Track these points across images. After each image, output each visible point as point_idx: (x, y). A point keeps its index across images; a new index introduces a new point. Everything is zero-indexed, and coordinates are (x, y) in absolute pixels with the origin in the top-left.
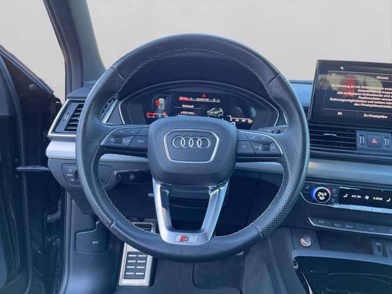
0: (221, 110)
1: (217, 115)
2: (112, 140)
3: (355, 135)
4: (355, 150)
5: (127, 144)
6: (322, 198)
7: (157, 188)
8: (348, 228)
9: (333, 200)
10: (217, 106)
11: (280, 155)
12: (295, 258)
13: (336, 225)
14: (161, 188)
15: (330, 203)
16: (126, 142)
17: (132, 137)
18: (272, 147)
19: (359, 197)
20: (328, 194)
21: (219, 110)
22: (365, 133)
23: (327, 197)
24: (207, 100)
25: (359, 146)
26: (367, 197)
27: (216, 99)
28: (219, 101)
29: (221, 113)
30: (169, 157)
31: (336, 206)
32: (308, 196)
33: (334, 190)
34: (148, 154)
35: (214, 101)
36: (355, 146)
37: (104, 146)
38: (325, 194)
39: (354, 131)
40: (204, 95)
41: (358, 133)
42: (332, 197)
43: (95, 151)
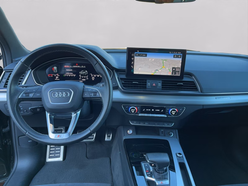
0: (86, 71)
1: (85, 74)
2: (24, 95)
3: (146, 82)
4: (146, 89)
5: (31, 97)
6: (133, 112)
7: (48, 115)
8: (146, 124)
9: (138, 112)
10: (84, 69)
11: (100, 98)
12: (124, 140)
13: (141, 123)
14: (50, 115)
15: (137, 113)
16: (31, 95)
17: (34, 93)
18: (97, 94)
19: (150, 110)
20: (135, 110)
21: (85, 71)
22: (151, 81)
23: (135, 111)
24: (79, 67)
25: (147, 87)
26: (153, 110)
27: (83, 66)
28: (85, 67)
29: (87, 73)
30: (50, 102)
31: (140, 115)
32: (127, 111)
33: (138, 108)
34: (42, 100)
35: (82, 67)
36: (146, 87)
37: (20, 98)
38: (134, 110)
39: (146, 80)
40: (77, 64)
41: (147, 81)
42: (138, 111)
43: (16, 101)
